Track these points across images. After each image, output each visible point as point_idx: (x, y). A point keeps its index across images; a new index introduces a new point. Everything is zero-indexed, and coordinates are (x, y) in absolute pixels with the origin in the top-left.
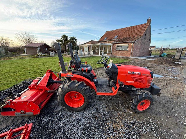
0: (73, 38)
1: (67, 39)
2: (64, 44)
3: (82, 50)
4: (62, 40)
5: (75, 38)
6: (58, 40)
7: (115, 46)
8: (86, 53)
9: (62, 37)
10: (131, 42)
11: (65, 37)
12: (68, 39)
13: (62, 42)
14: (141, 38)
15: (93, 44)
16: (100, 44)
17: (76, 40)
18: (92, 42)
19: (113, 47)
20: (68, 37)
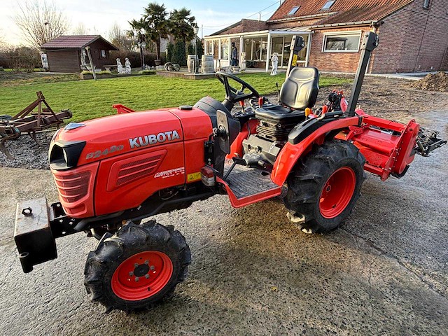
0: (185, 13)
1: (162, 18)
2: (154, 37)
3: (212, 53)
4: (147, 20)
5: (188, 13)
6: (135, 24)
7: (318, 36)
8: (226, 63)
9: (148, 11)
10: (369, 22)
11: (156, 10)
12: (167, 18)
13: (148, 29)
14: (409, 8)
15: (247, 35)
16: (268, 34)
17: (192, 19)
18: (247, 25)
19: (313, 42)
20: (166, 11)
